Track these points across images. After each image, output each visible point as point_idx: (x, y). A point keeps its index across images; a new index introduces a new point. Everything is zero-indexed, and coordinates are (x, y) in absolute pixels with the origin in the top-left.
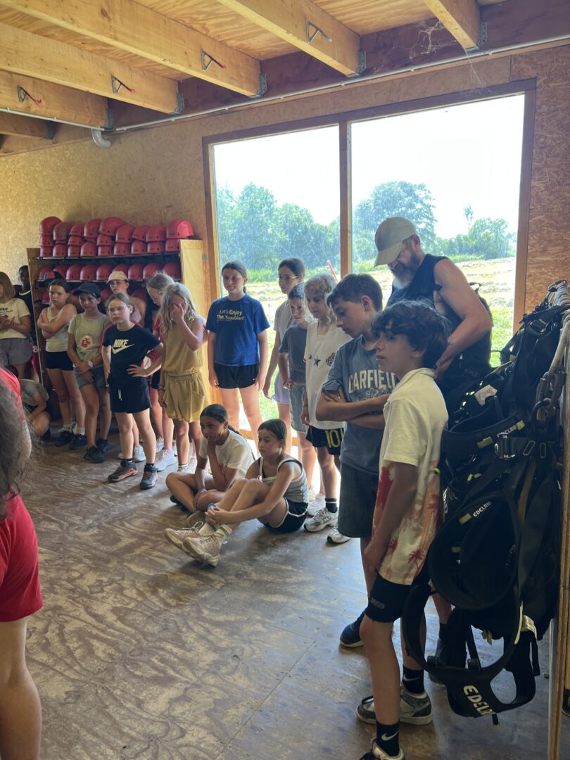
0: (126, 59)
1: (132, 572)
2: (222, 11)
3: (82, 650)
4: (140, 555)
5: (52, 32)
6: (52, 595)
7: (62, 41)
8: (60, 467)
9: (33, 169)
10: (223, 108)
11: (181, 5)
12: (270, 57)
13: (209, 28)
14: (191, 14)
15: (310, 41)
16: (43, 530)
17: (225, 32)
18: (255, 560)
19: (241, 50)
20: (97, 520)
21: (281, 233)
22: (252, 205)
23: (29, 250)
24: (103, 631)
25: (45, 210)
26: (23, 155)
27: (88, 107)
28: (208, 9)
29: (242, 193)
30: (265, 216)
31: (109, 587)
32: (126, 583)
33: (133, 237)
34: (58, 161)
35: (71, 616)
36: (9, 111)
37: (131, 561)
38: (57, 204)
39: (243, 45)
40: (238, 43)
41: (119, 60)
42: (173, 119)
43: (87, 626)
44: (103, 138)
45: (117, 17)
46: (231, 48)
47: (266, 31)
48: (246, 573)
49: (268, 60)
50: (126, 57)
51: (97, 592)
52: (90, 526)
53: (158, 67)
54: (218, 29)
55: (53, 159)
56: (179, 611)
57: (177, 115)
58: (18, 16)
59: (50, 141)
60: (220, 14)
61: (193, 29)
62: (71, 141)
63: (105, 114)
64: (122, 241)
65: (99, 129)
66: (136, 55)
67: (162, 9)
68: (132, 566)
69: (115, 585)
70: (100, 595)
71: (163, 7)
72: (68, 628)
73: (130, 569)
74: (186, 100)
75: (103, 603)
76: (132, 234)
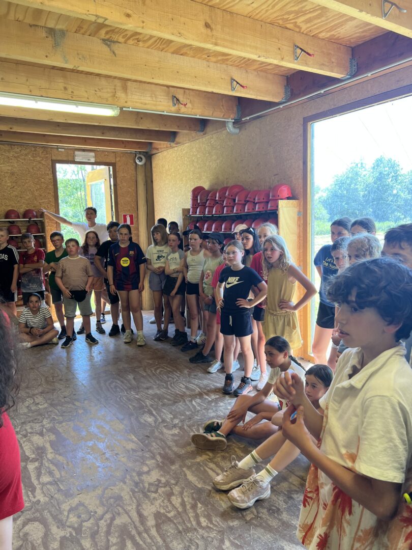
0: (242, 64)
1: (186, 479)
2: (307, 8)
3: (117, 548)
4: (199, 463)
5: (184, 50)
6: (122, 484)
7: (194, 57)
8: (178, 369)
9: (192, 154)
10: (319, 92)
11: (272, 9)
12: (360, 43)
13: (301, 25)
14: (282, 15)
15: (385, 16)
16: (143, 421)
17: (315, 26)
18: (292, 498)
19: (333, 41)
20: (183, 421)
21: (404, 193)
22: (380, 173)
23: (184, 210)
24: (139, 534)
25: (197, 182)
26: (187, 145)
27: (223, 106)
28: (296, 8)
29: (374, 164)
30: (392, 181)
31: (163, 489)
32: (177, 489)
33: (248, 199)
34: (206, 147)
35: (124, 510)
36: (165, 113)
37: (189, 468)
38: (204, 178)
39: (333, 35)
40: (328, 35)
41: (237, 66)
42: (281, 107)
43: (131, 524)
44: (234, 127)
45: (219, 27)
46: (323, 39)
47: (353, 19)
48: (279, 509)
49: (359, 46)
50: (242, 62)
51: (152, 492)
52: (175, 426)
53: (269, 67)
54: (308, 25)
55: (204, 146)
56: (206, 535)
57: (284, 103)
58: (158, 41)
59: (202, 133)
60: (306, 10)
61: (287, 28)
62: (214, 132)
63: (235, 109)
64: (240, 202)
65: (230, 120)
66: (249, 60)
67: (258, 16)
68: (188, 473)
69: (168, 488)
70: (153, 495)
71: (257, 14)
72: (118, 521)
73: (185, 475)
74: (292, 90)
75: (152, 504)
76: (246, 197)
